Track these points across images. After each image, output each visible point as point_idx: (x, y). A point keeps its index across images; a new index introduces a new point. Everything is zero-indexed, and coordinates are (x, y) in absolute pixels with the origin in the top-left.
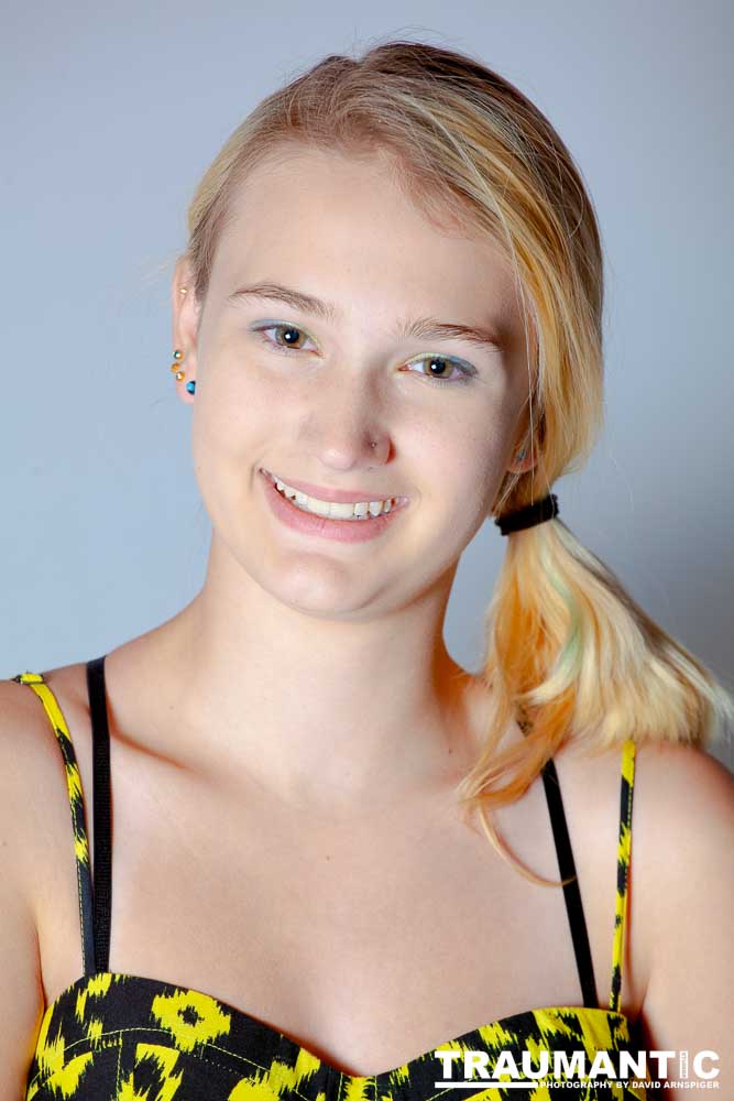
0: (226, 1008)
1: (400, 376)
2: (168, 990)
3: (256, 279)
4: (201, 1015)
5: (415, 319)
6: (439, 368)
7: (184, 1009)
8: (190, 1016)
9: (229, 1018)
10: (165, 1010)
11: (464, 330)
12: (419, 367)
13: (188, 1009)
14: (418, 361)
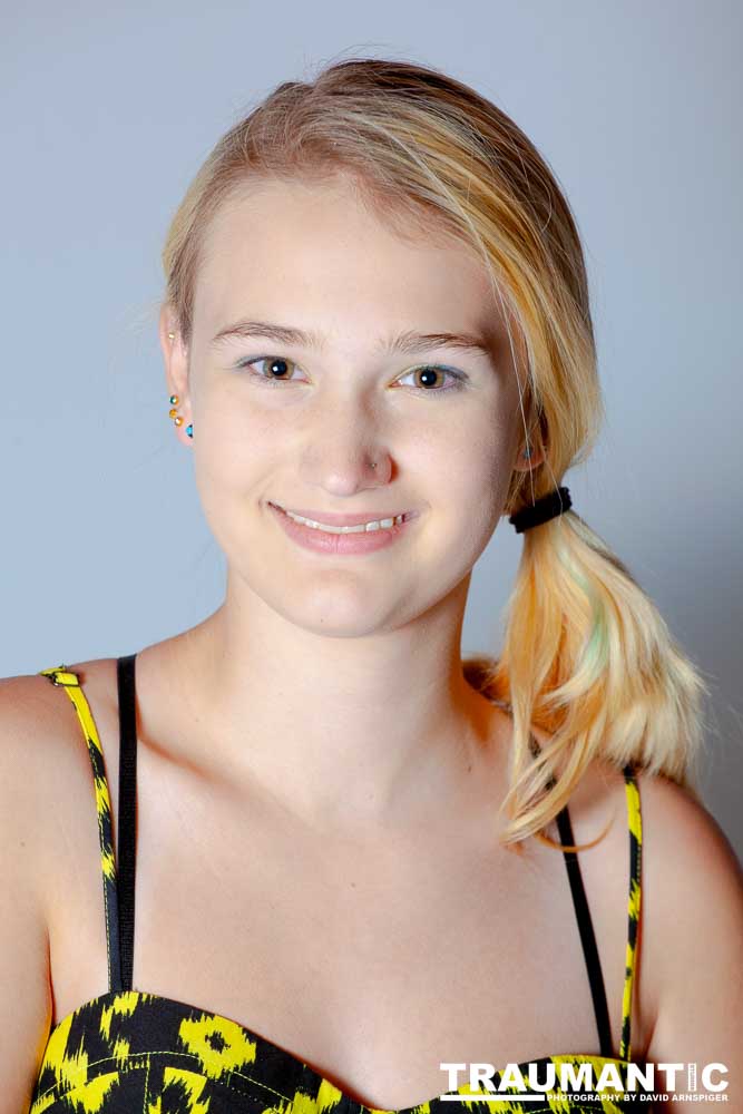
0: (251, 1036)
1: (392, 392)
2: (196, 1014)
3: (234, 319)
4: (227, 1041)
5: (399, 333)
6: (430, 378)
7: (211, 1035)
8: (217, 1043)
9: (254, 1046)
10: (192, 1034)
11: (449, 338)
12: (410, 381)
13: (215, 1035)
14: (408, 374)
